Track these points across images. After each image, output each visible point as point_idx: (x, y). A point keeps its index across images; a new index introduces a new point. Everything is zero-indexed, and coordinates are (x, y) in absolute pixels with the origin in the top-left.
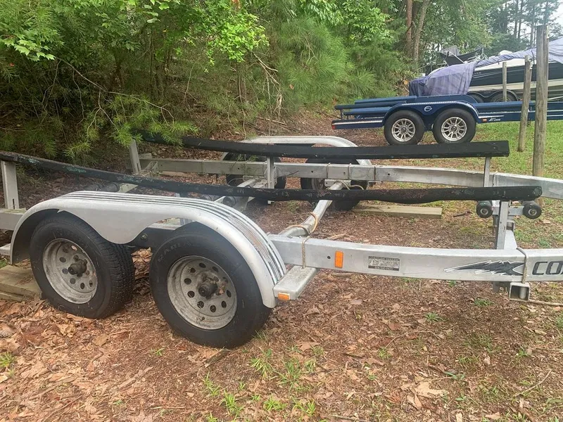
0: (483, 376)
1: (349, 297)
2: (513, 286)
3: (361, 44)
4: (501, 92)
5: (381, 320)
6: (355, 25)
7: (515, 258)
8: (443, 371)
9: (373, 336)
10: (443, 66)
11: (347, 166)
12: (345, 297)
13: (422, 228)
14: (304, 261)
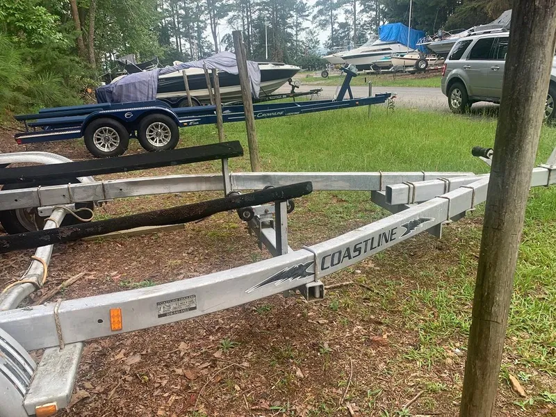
0: (304, 394)
1: (121, 356)
2: (310, 288)
3: (30, 46)
4: (186, 98)
5: (174, 371)
6: (18, 24)
7: (307, 258)
8: (268, 408)
9: (173, 398)
10: (124, 74)
11: (66, 186)
12: (117, 357)
13: (170, 243)
14: (61, 338)
